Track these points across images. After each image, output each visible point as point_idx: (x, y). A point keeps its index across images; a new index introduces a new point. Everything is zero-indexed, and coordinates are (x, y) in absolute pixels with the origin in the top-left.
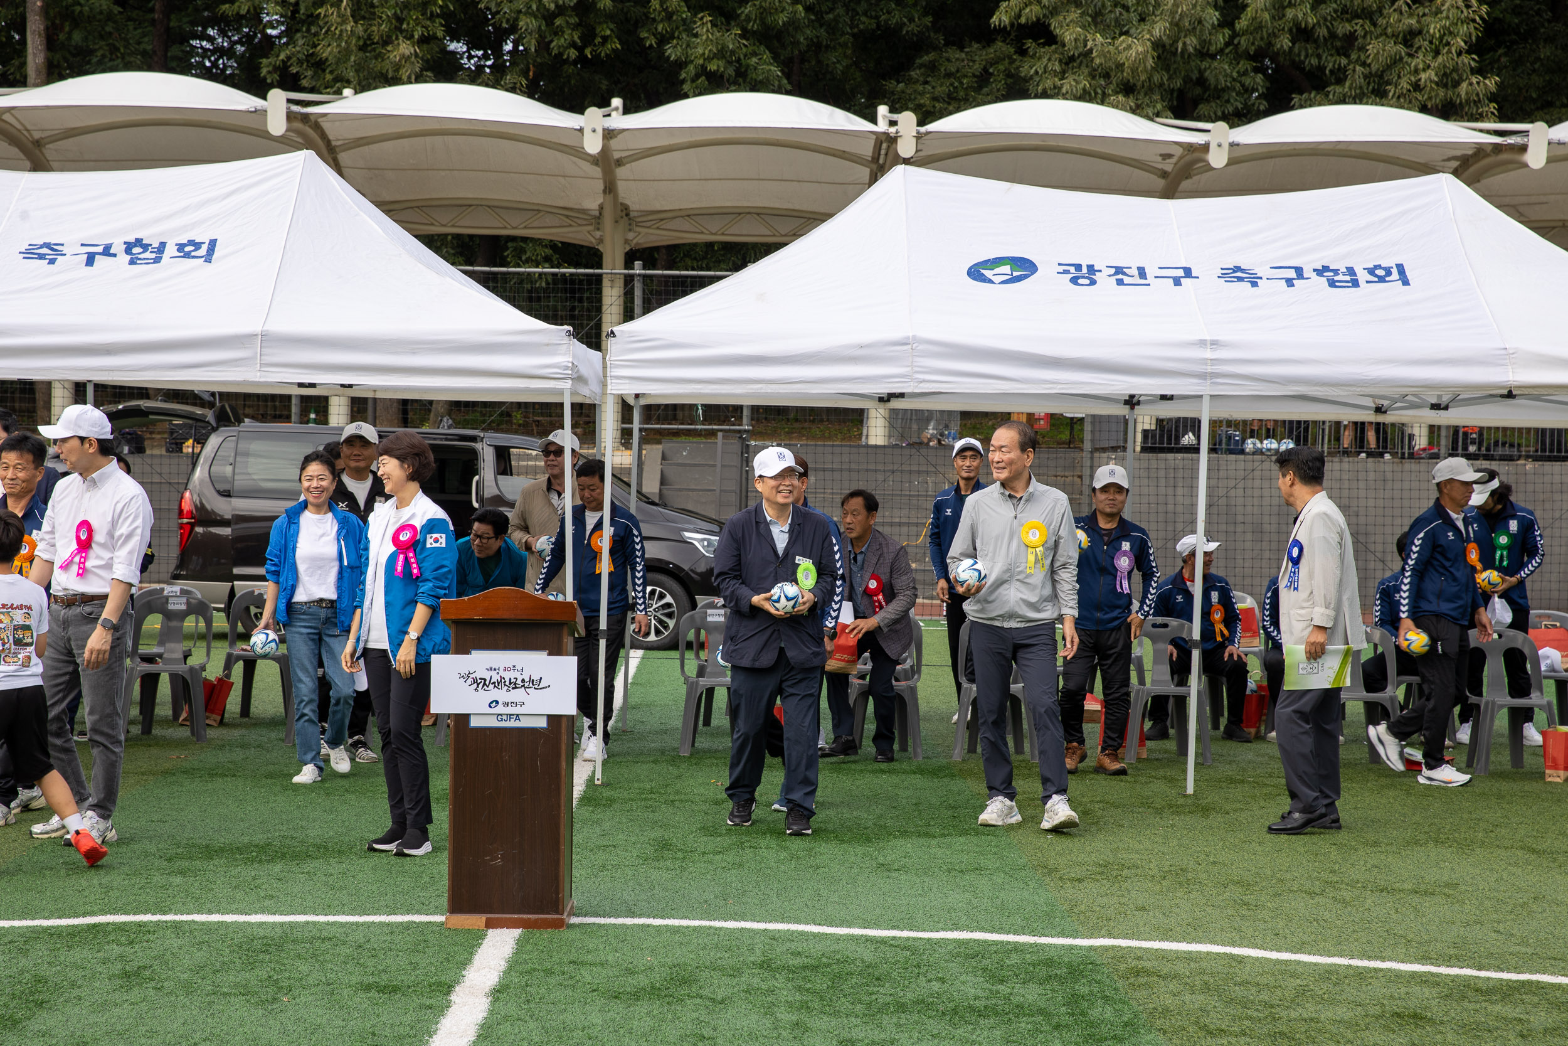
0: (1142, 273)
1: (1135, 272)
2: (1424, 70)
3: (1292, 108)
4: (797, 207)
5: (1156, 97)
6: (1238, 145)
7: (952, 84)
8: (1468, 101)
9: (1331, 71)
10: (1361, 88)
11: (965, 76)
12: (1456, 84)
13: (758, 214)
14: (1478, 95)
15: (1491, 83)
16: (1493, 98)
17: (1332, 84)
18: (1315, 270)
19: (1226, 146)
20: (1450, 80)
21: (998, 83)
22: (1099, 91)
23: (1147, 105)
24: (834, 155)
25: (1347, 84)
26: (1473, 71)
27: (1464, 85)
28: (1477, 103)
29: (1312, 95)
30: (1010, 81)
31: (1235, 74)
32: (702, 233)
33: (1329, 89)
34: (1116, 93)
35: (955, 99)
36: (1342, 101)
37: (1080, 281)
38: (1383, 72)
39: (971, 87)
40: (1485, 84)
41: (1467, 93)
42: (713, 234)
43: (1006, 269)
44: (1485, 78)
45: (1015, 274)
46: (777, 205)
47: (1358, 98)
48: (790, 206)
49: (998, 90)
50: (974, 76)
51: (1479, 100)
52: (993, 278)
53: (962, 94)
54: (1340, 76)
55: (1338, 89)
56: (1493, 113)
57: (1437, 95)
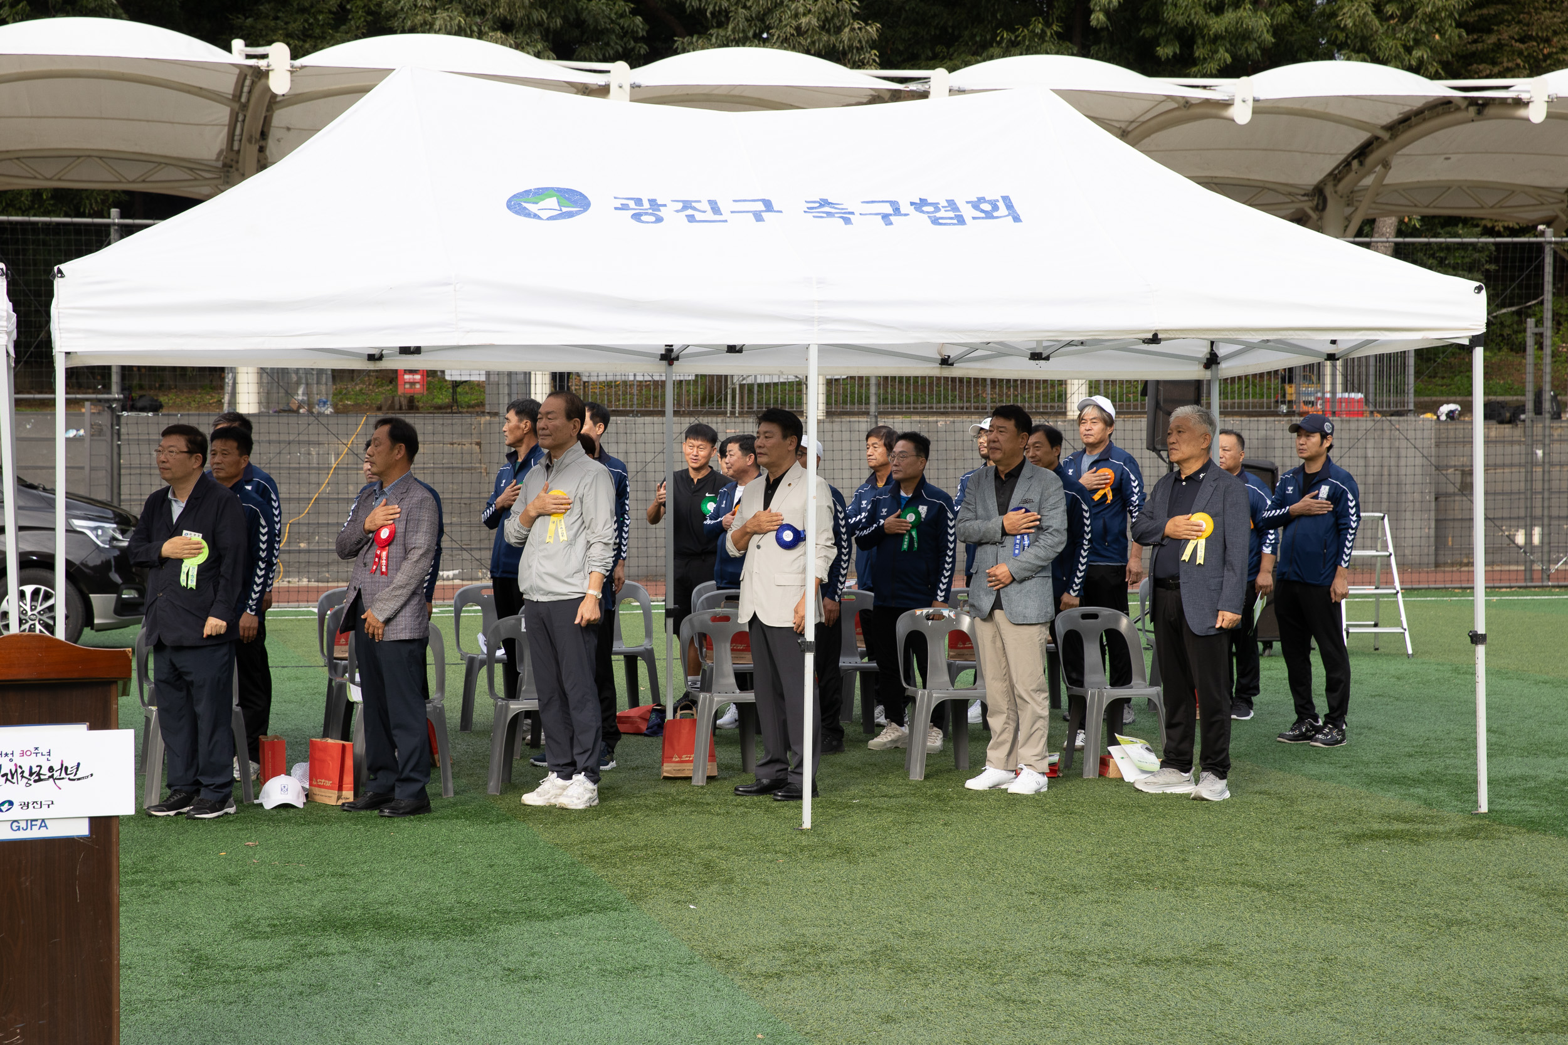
0: (715, 208)
1: (708, 208)
2: (804, 15)
3: (675, 52)
4: (146, 151)
5: (537, 36)
6: (639, 86)
7: (306, 21)
8: (851, 47)
9: (712, 13)
10: (744, 31)
11: (321, 12)
12: (839, 30)
13: (100, 158)
14: (860, 41)
15: (873, 30)
16: (873, 45)
17: (713, 27)
18: (912, 204)
19: (627, 88)
20: (830, 24)
21: (358, 18)
22: (475, 29)
23: (528, 44)
24: (189, 92)
25: (730, 27)
26: (856, 17)
27: (847, 30)
28: (860, 49)
29: (694, 40)
30: (370, 18)
31: (613, 16)
32: (35, 178)
33: (712, 31)
34: (494, 30)
35: (310, 36)
36: (725, 44)
37: (643, 218)
38: (764, 15)
39: (329, 24)
40: (867, 31)
41: (849, 39)
42: (47, 179)
43: (552, 202)
44: (867, 24)
45: (564, 209)
46: (123, 148)
47: (741, 41)
48: (137, 149)
49: (358, 28)
50: (330, 12)
51: (862, 47)
52: (539, 213)
53: (318, 31)
54: (722, 18)
55: (722, 32)
56: (874, 61)
57: (820, 40)
